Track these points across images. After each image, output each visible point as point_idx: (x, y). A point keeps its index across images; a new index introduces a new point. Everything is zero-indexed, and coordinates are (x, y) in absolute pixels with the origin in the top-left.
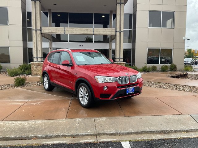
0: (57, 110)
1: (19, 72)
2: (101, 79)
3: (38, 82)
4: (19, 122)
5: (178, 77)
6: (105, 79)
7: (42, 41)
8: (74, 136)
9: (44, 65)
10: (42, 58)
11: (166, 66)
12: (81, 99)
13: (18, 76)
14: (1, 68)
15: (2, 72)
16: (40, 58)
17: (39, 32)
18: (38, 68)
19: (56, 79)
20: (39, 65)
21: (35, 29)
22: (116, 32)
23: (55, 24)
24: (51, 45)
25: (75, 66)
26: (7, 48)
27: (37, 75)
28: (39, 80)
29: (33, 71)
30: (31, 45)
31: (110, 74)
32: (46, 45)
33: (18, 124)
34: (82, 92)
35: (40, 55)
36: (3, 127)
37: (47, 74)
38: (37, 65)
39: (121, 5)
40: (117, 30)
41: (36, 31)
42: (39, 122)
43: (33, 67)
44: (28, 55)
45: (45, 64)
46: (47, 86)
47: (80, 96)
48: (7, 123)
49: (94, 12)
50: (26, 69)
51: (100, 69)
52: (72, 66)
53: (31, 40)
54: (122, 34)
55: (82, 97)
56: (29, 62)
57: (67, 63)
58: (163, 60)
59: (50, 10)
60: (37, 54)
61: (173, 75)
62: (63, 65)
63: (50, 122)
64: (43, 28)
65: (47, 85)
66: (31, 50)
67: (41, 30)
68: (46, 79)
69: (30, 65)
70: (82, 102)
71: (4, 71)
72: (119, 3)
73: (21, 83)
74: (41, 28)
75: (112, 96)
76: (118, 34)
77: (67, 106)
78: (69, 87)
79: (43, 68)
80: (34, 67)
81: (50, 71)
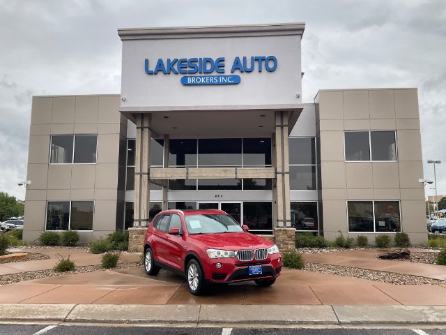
0: (158, 296)
1: (108, 246)
2: (213, 253)
3: (138, 263)
4: (110, 306)
5: (389, 257)
6: (219, 253)
7: (149, 188)
8: (171, 322)
9: (148, 234)
10: (147, 220)
11: (386, 237)
12: (190, 282)
13: (106, 253)
14: (78, 240)
15: (79, 246)
16: (143, 220)
17: (145, 177)
18: (139, 240)
19: (163, 255)
20: (142, 233)
21: (139, 172)
22: (276, 173)
23: (175, 155)
24: (165, 196)
25: (187, 235)
26: (91, 203)
27: (137, 251)
28: (139, 259)
29: (132, 245)
30: (131, 196)
31: (226, 247)
32: (157, 196)
33: (109, 307)
34: (192, 271)
35: (145, 215)
36: (92, 309)
37: (150, 247)
38: (138, 234)
39: (282, 128)
40: (278, 171)
41: (141, 176)
42: (133, 306)
43: (131, 237)
44: (125, 214)
45: (150, 232)
46: (149, 268)
47: (190, 277)
48: (96, 306)
49: (242, 137)
50: (120, 240)
51: (216, 240)
52: (183, 235)
53: (131, 187)
54: (287, 176)
55: (192, 280)
56: (126, 228)
57: (176, 231)
58: (382, 224)
59: (166, 136)
60: (140, 213)
61: (382, 254)
62: (170, 234)
63: (145, 306)
64: (151, 170)
65: (150, 265)
66: (130, 205)
67: (148, 174)
68: (148, 256)
69: (127, 233)
70: (192, 288)
71: (83, 245)
72: (278, 126)
73: (111, 263)
74: (149, 170)
75: (228, 277)
76: (279, 177)
77: (172, 292)
78: (180, 267)
79: (146, 238)
80: (134, 236)
81: (155, 243)
